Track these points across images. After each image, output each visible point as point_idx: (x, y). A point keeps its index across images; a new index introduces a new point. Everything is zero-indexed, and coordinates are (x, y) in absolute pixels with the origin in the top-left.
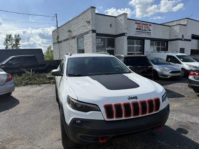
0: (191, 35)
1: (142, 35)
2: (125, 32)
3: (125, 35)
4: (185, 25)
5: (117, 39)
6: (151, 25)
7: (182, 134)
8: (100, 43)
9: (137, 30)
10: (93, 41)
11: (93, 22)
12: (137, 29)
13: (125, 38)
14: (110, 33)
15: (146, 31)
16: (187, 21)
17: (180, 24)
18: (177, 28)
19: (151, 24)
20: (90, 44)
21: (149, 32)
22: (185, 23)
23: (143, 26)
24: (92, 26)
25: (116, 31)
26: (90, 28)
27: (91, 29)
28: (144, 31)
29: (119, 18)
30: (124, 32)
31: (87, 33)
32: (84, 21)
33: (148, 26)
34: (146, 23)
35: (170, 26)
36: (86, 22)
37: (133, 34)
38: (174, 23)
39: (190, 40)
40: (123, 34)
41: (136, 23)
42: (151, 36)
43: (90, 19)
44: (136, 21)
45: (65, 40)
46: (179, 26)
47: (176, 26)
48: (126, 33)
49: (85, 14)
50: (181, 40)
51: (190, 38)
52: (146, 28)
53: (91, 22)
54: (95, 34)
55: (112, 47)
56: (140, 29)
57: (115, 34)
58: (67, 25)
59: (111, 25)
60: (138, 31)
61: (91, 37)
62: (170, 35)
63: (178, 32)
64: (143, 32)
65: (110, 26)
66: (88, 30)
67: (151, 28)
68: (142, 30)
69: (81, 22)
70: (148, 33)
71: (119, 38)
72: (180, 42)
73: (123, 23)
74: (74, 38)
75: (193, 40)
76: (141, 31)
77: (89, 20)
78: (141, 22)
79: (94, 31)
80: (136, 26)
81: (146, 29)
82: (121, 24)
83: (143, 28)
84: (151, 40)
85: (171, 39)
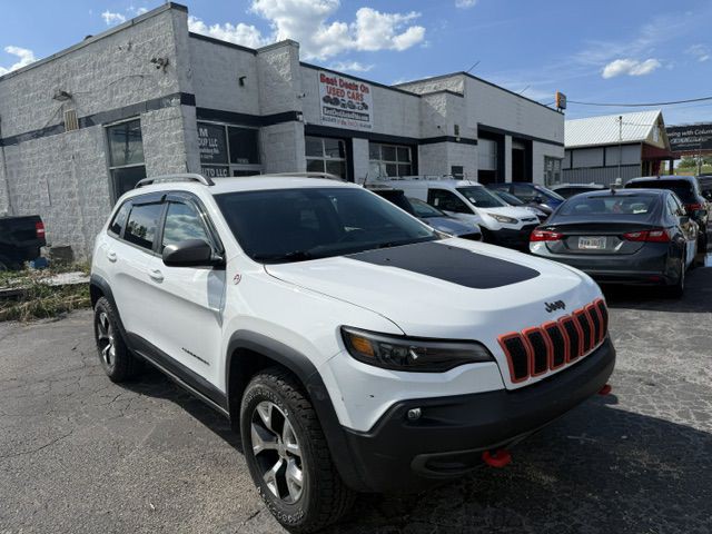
0: (476, 127)
1: (344, 123)
2: (295, 109)
3: (297, 120)
4: (461, 95)
5: (266, 133)
6: (366, 90)
7: (608, 405)
8: (208, 147)
9: (329, 105)
10: (186, 136)
11: (180, 63)
12: (326, 99)
13: (298, 129)
14: (240, 109)
15: (354, 107)
16: (465, 83)
17: (446, 91)
18: (440, 104)
19: (366, 85)
20: (172, 150)
21: (364, 111)
22: (459, 88)
23: (346, 90)
24: (180, 79)
25: (259, 102)
26: (168, 84)
27: (176, 90)
28: (348, 109)
29: (271, 58)
30: (295, 107)
31: (157, 104)
32: (136, 57)
33: (360, 92)
34: (352, 81)
35: (419, 96)
36: (154, 61)
37: (317, 115)
38: (428, 85)
39: (474, 142)
40: (291, 116)
41: (323, 79)
42: (369, 126)
43: (168, 49)
44: (323, 72)
45: (37, 134)
46: (445, 95)
47: (438, 97)
48: (301, 113)
49: (142, 29)
50: (453, 140)
51: (473, 135)
52: (353, 97)
53: (174, 63)
54: (191, 110)
55: (251, 162)
56: (336, 102)
57: (258, 114)
58: (44, 70)
59: (241, 80)
60: (332, 106)
61: (180, 121)
62: (421, 123)
63: (444, 114)
64: (346, 112)
65: (238, 82)
66: (159, 94)
67: (368, 98)
68: (343, 105)
69: (122, 59)
70: (360, 114)
71: (273, 128)
72: (450, 146)
73: (288, 75)
74: (88, 121)
75: (480, 141)
76: (339, 107)
77: (163, 55)
78: (338, 78)
79: (187, 99)
80: (323, 89)
81: (354, 101)
82: (281, 81)
83: (346, 98)
84: (370, 141)
85: (424, 137)
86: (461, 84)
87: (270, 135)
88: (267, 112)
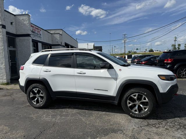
0: (64, 43)
3: (30, 37)
4: (61, 35)
10: (3, 38)
15: (38, 35)
16: (62, 32)
18: (57, 36)
19: (41, 29)
21: (40, 36)
22: (61, 33)
23: (36, 30)
24: (2, 20)
28: (37, 35)
30: (30, 33)
33: (39, 31)
34: (37, 27)
35: (52, 34)
39: (64, 47)
40: (28, 35)
41: (32, 26)
42: (42, 40)
44: (31, 24)
46: (58, 34)
48: (31, 35)
50: (61, 45)
51: (64, 45)
54: (4, 30)
55: (13, 47)
56: (34, 32)
57: (16, 34)
59: (12, 23)
60: (33, 34)
61: (1, 33)
62: (52, 41)
63: (59, 39)
67: (41, 32)
68: (36, 34)
70: (40, 37)
71: (21, 38)
76: (35, 34)
78: (34, 26)
80: (31, 29)
81: (38, 33)
82: (25, 25)
83: (36, 32)
84: (42, 44)
85: (53, 44)
86: (61, 32)
87: (20, 40)
88: (19, 33)
